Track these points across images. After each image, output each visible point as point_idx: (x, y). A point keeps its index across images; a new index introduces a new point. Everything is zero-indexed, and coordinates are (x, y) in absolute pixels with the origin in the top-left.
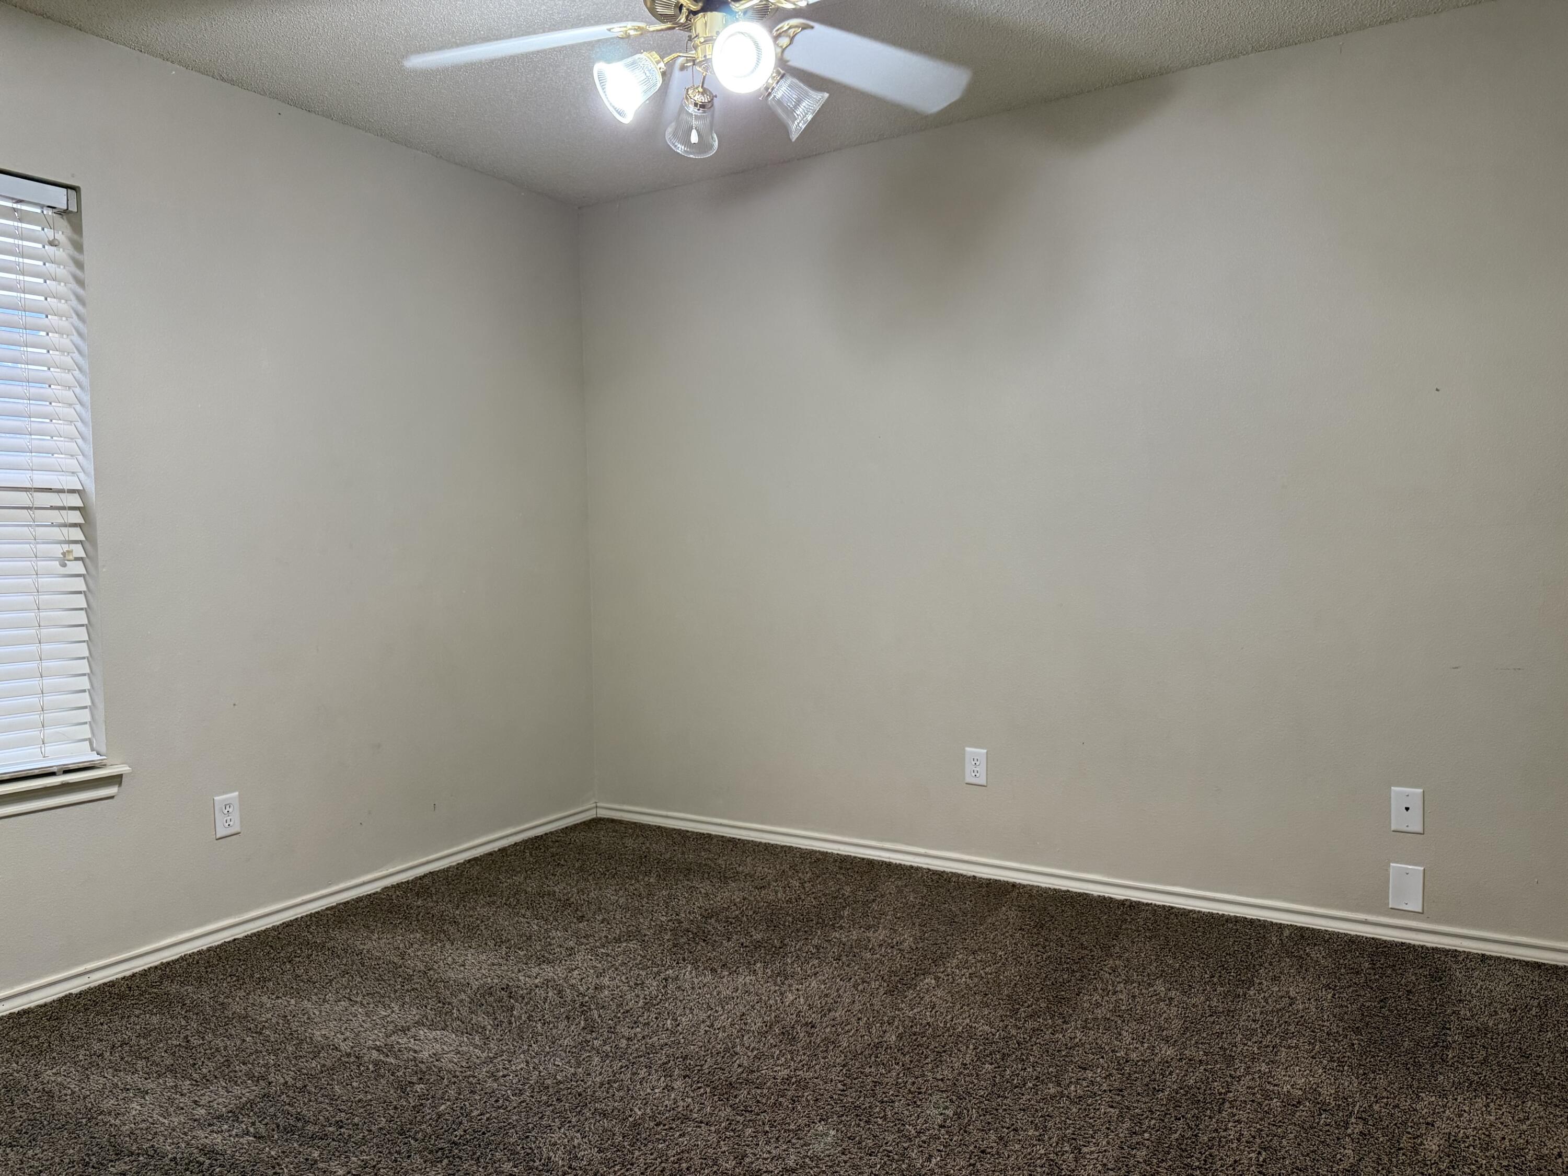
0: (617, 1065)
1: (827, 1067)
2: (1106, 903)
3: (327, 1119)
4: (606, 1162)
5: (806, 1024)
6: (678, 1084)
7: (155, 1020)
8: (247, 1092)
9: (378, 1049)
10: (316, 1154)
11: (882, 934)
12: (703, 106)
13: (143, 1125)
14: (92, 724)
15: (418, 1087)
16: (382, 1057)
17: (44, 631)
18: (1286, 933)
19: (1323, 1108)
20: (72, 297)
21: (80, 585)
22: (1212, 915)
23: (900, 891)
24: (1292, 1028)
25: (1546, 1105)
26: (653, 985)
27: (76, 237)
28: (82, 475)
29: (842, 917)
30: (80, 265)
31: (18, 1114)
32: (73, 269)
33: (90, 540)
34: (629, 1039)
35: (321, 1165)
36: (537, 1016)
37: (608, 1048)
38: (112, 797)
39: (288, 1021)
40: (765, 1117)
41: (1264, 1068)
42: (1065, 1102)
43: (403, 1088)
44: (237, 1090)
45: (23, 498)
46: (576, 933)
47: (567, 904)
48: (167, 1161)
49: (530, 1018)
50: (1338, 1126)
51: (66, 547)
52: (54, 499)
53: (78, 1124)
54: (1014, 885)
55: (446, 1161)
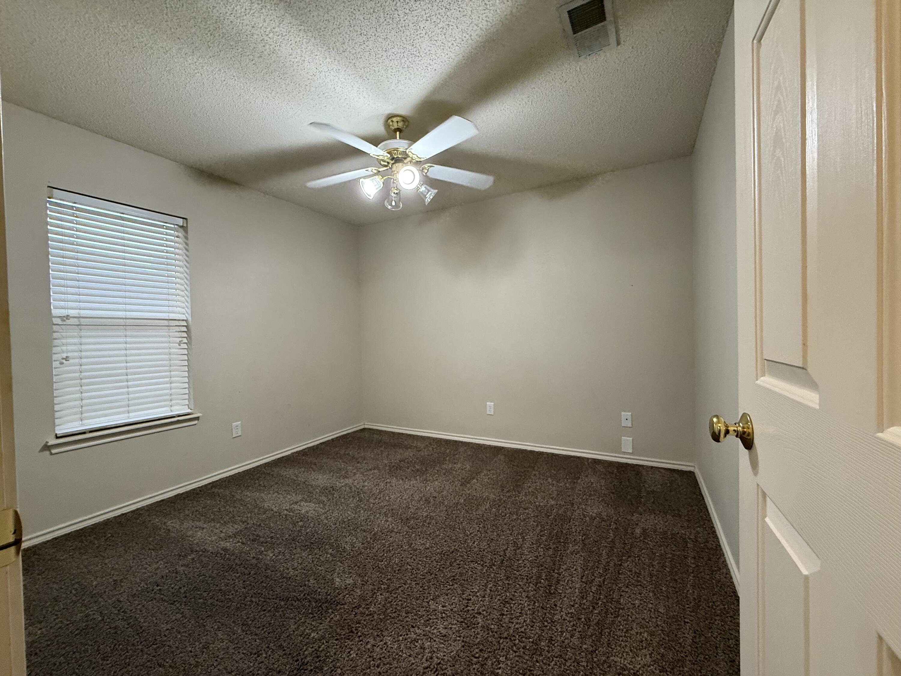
0: (369, 513)
1: (440, 511)
2: (532, 452)
3: (268, 536)
4: (364, 548)
5: (433, 497)
6: (390, 519)
7: (209, 502)
8: (239, 527)
9: (286, 510)
10: (263, 549)
11: (459, 465)
12: (397, 194)
13: (202, 541)
14: (189, 399)
15: (300, 523)
16: (288, 513)
17: (172, 368)
18: (590, 461)
19: (603, 520)
20: (184, 255)
21: (186, 352)
22: (566, 455)
23: (465, 450)
24: (592, 493)
25: (673, 516)
26: (382, 485)
27: (186, 235)
28: (187, 315)
29: (446, 460)
30: (187, 244)
31: (157, 537)
32: (185, 245)
33: (189, 337)
34: (374, 504)
35: (265, 553)
36: (342, 496)
37: (366, 507)
38: (195, 424)
39: (255, 501)
40: (419, 530)
41: (584, 507)
42: (519, 521)
43: (295, 524)
44: (236, 526)
45: (166, 323)
46: (356, 467)
47: (353, 457)
48: (209, 553)
49: (340, 497)
50: (608, 526)
51: (180, 339)
52: (177, 323)
53: (178, 540)
54: (503, 448)
55: (308, 550)
